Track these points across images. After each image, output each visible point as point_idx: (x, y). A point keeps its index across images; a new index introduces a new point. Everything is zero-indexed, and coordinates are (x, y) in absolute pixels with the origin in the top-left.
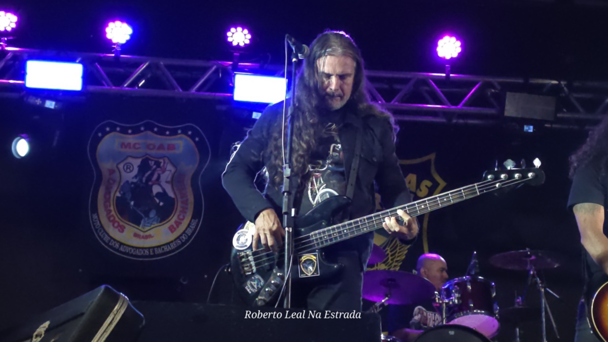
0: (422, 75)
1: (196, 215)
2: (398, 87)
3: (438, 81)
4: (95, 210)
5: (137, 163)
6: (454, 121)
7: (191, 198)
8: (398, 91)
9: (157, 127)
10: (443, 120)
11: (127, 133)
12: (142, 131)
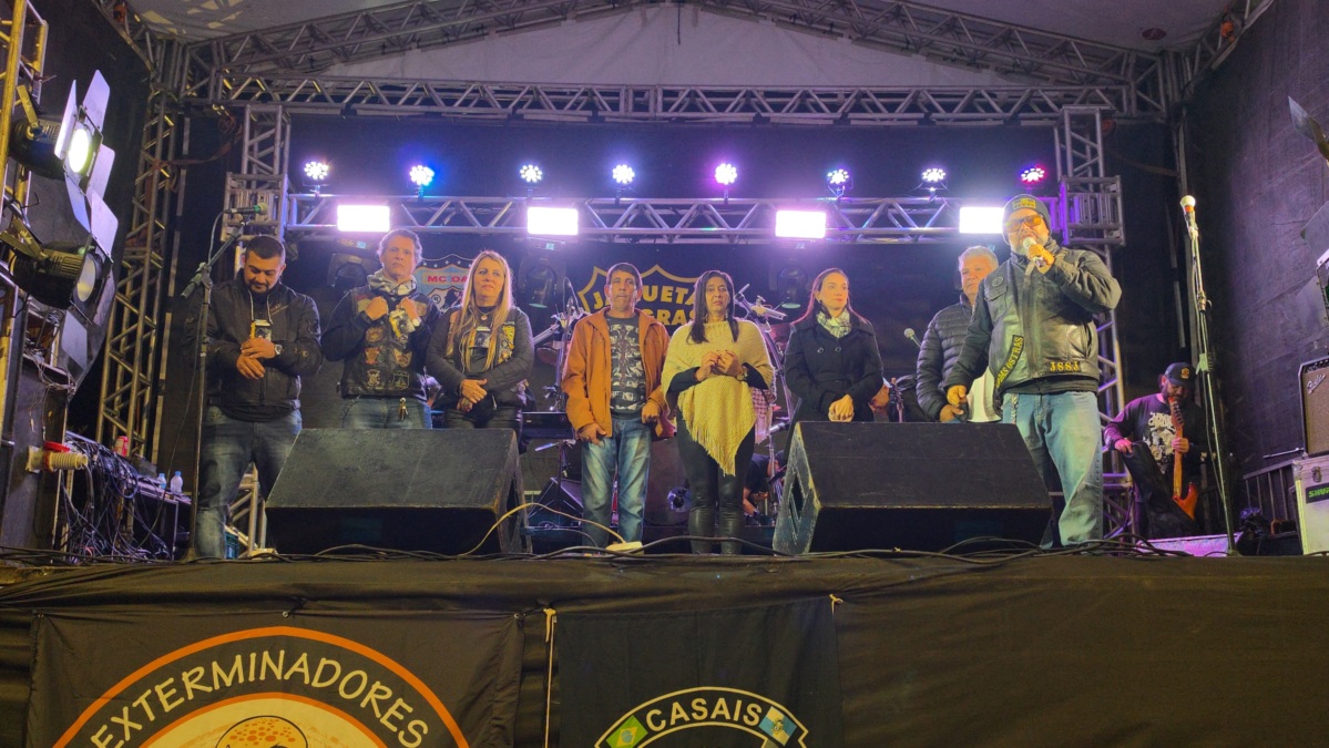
0: (702, 201)
2: (681, 212)
3: (717, 206)
5: (444, 294)
6: (736, 241)
8: (681, 216)
9: (461, 260)
10: (725, 241)
11: (433, 268)
12: (445, 265)
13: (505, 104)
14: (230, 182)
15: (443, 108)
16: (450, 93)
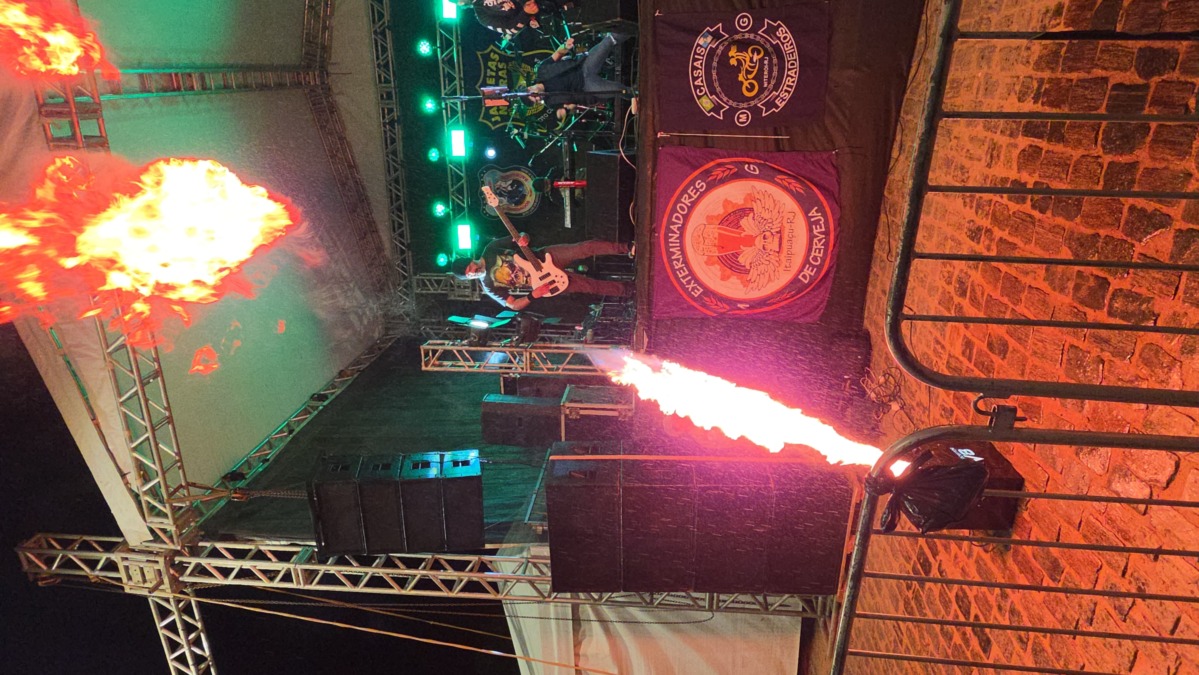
0: (440, 61)
1: (519, 169)
2: (447, 73)
3: (442, 53)
4: (521, 214)
6: (460, 41)
7: (512, 172)
10: (460, 48)
13: (396, 170)
14: (452, 298)
15: (401, 202)
16: (393, 199)
